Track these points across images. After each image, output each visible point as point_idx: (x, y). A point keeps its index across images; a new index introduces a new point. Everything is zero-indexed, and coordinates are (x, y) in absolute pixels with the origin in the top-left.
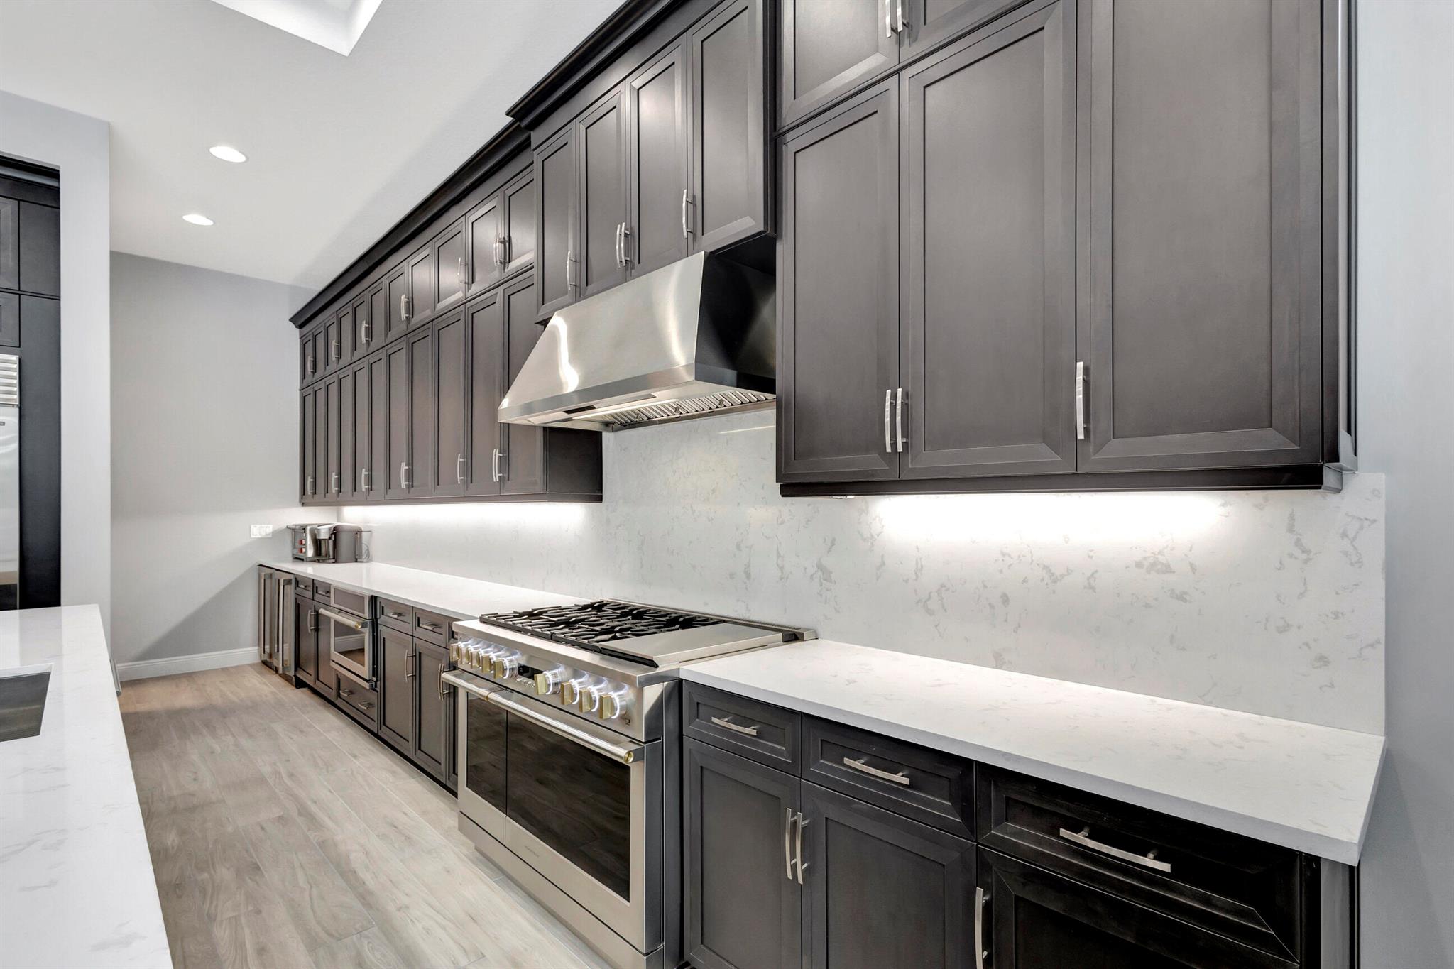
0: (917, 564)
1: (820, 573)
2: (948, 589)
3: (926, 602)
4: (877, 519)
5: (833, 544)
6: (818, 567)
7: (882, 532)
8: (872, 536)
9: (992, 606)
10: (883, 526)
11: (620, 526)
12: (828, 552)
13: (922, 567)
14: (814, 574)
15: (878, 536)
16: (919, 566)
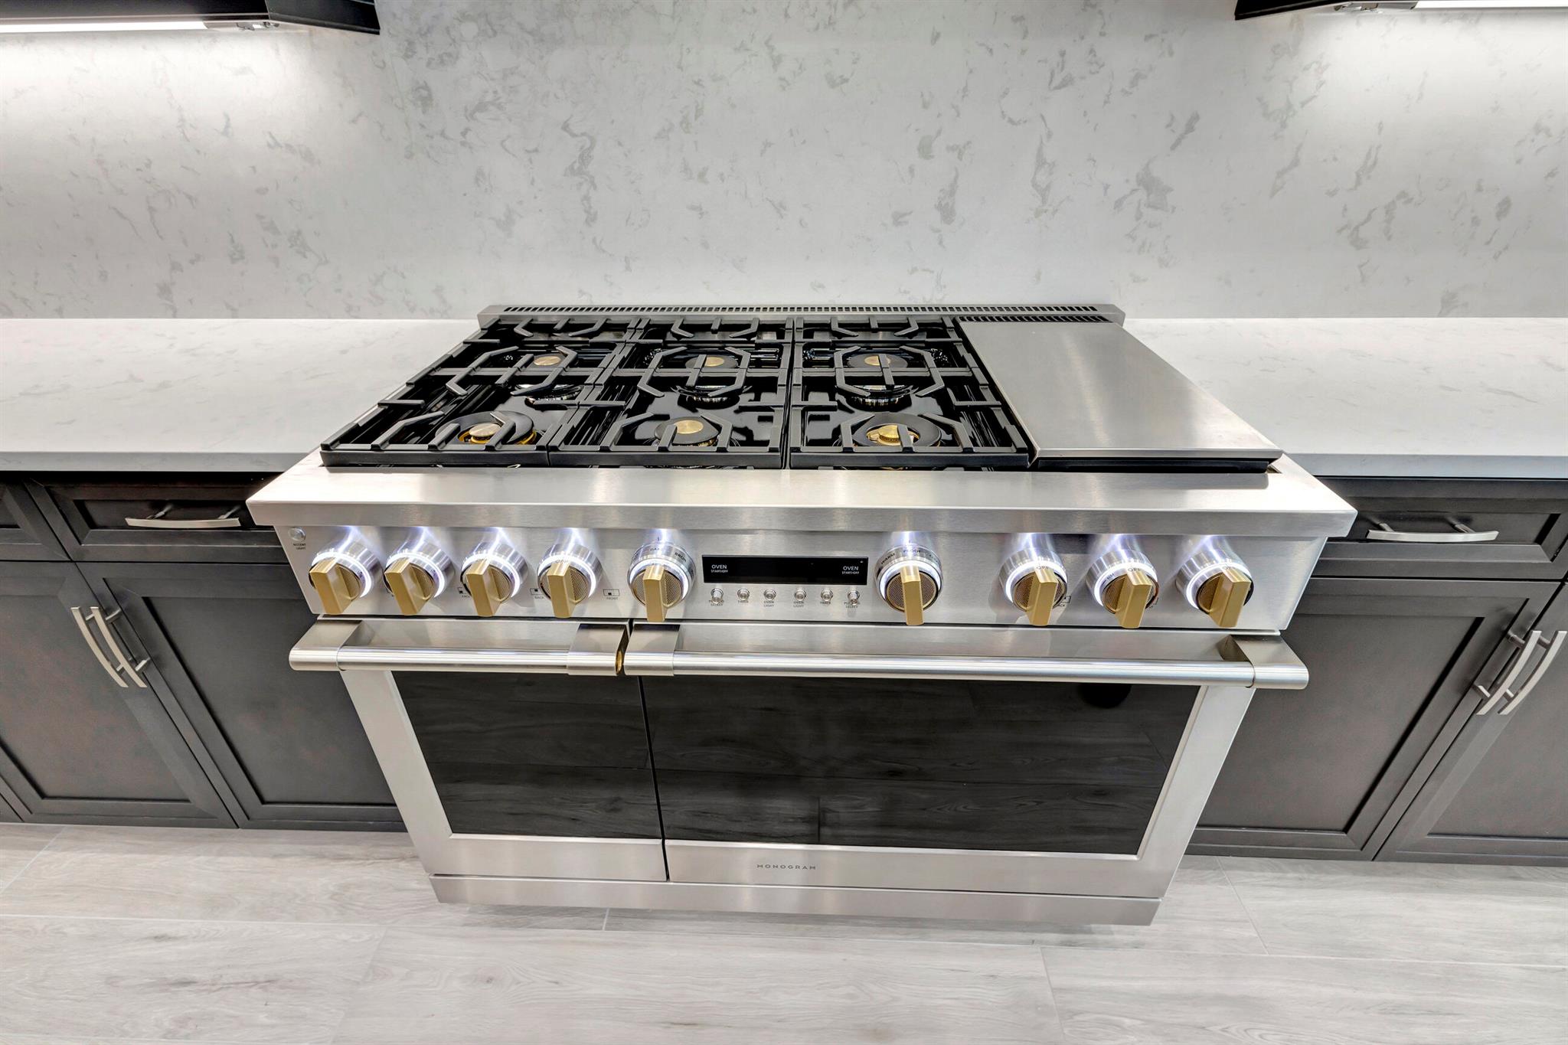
0: (1369, 155)
1: (1142, 194)
2: (1410, 201)
3: (1357, 228)
4: (1315, 66)
5: (1190, 128)
6: (1140, 182)
7: (1315, 97)
8: (1289, 106)
9: (1475, 221)
10: (1322, 83)
11: (481, 107)
12: (1173, 148)
13: (1375, 163)
14: (1125, 197)
15: (1303, 104)
16: (1370, 163)
